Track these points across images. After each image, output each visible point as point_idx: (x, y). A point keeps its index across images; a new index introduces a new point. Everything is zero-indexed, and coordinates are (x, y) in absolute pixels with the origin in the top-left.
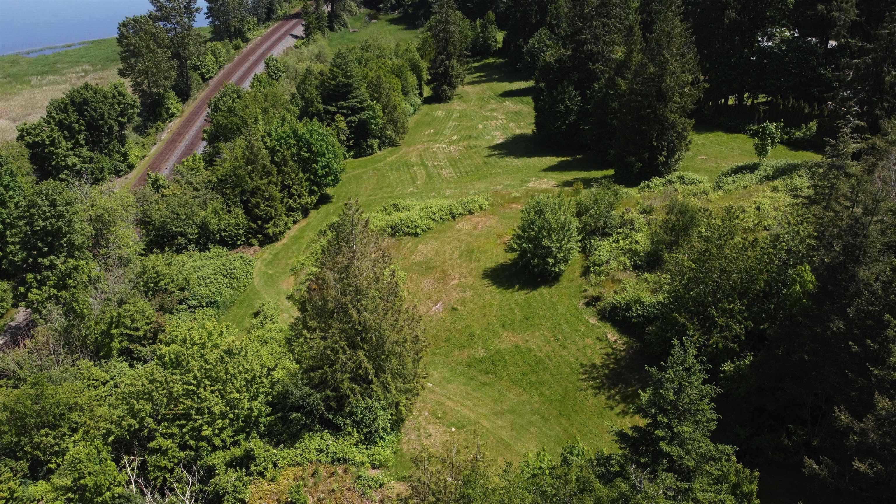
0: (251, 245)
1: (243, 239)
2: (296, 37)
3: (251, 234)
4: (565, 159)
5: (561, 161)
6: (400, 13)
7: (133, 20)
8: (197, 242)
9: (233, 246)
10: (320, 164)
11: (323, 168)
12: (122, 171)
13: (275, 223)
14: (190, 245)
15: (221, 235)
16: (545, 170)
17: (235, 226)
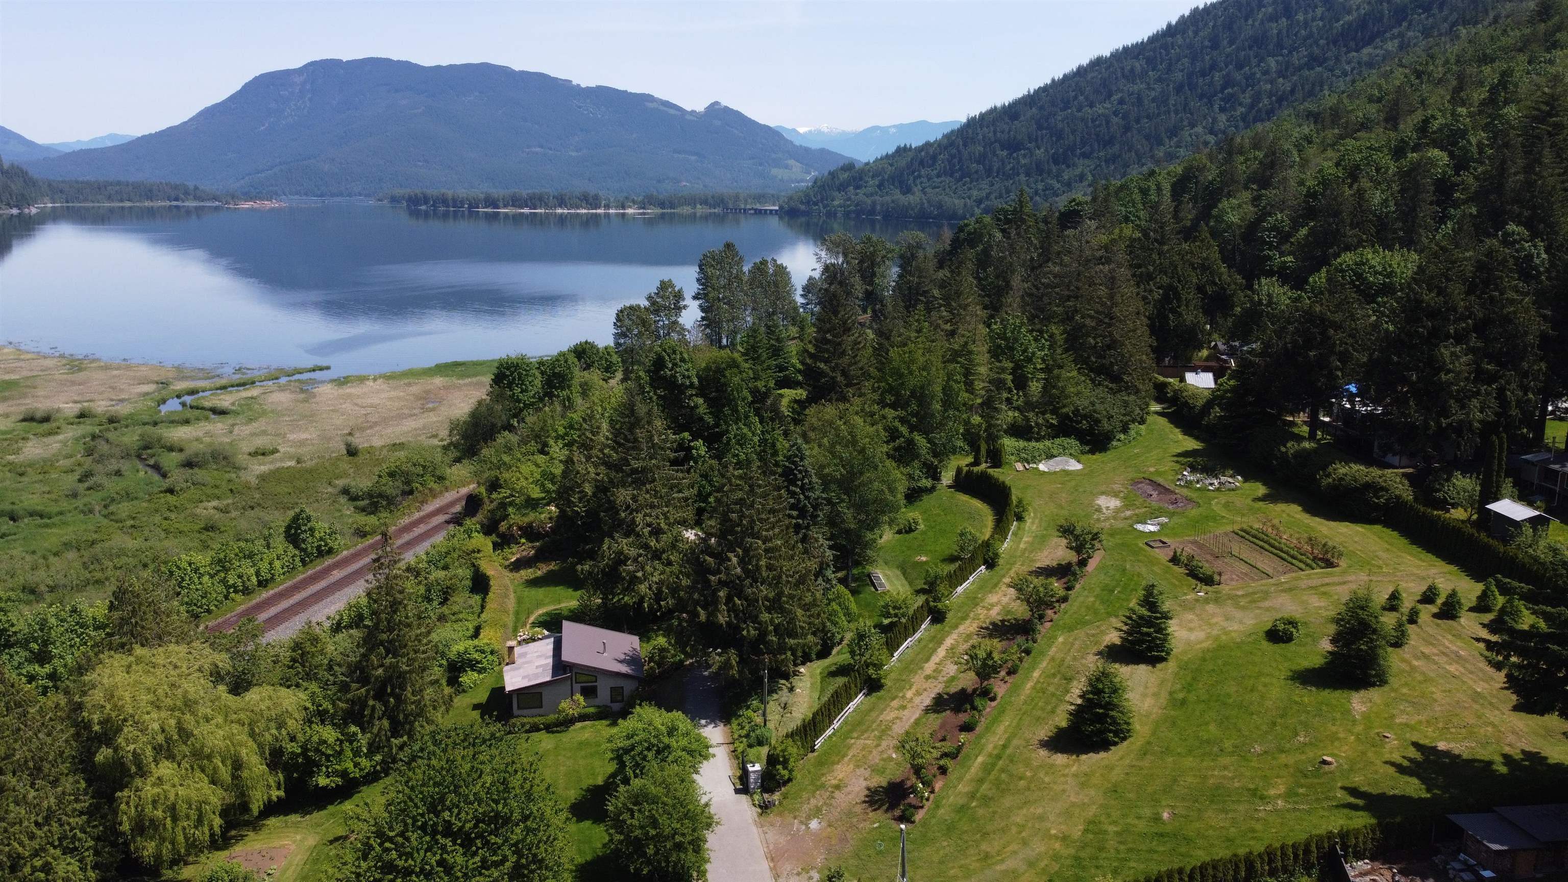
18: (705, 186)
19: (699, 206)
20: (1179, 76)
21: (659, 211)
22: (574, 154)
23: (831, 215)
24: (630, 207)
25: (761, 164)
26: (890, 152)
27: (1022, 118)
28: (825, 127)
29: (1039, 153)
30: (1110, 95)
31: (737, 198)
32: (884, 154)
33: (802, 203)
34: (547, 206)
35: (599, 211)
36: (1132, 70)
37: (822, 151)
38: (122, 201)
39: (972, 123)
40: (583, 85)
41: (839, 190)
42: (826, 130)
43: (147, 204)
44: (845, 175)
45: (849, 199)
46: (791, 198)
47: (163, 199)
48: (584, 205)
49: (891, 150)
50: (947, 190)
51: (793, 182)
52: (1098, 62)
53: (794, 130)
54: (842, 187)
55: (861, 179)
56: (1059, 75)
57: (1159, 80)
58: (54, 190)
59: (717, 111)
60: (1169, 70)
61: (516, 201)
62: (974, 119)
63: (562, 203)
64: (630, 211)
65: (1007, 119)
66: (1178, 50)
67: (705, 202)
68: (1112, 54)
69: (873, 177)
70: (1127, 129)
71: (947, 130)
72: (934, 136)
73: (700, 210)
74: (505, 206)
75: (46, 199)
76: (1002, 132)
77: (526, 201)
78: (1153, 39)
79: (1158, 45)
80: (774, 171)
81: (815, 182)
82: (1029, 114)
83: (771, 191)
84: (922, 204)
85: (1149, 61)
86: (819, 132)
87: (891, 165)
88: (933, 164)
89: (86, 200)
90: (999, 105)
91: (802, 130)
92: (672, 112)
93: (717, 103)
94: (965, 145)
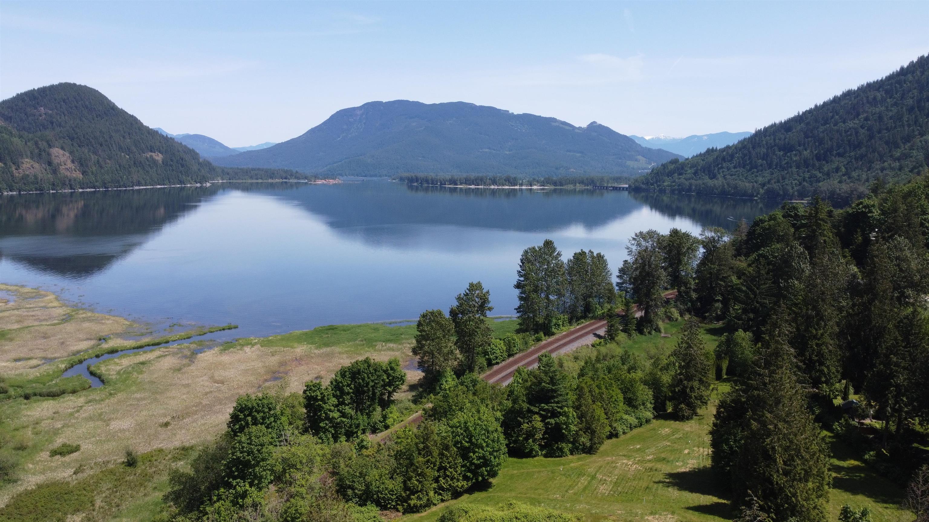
0: (398, 511)
1: (394, 503)
2: (599, 337)
3: (401, 501)
4: (723, 501)
5: (718, 503)
6: (723, 324)
7: (431, 313)
8: (360, 497)
9: (384, 508)
10: (477, 454)
11: (479, 458)
12: (379, 429)
13: (419, 496)
14: (355, 498)
15: (378, 496)
16: (689, 508)
17: (390, 491)
18: (585, 172)
19: (578, 185)
20: (910, 102)
21: (553, 187)
22: (507, 153)
23: (662, 191)
24: (535, 185)
25: (620, 159)
26: (702, 152)
27: (794, 130)
28: (662, 136)
29: (806, 153)
30: (858, 115)
31: (602, 180)
32: (699, 153)
33: (643, 183)
34: (485, 184)
35: (516, 187)
36: (875, 98)
37: (660, 150)
38: (257, 179)
39: (759, 133)
40: (515, 113)
41: (668, 176)
42: (663, 138)
43: (270, 181)
44: (672, 167)
45: (674, 182)
46: (636, 181)
47: (279, 179)
48: (507, 184)
49: (703, 150)
50: (741, 177)
51: (639, 169)
52: (848, 94)
53: (642, 138)
54: (670, 174)
55: (683, 168)
56: (820, 102)
57: (896, 104)
58: (224, 173)
59: (594, 127)
60: (902, 97)
61: (468, 181)
62: (760, 131)
63: (494, 182)
64: (535, 187)
65: (783, 131)
66: (909, 84)
67: (582, 182)
68: (858, 88)
69: (691, 168)
70: (871, 137)
71: (741, 138)
72: (733, 142)
73: (579, 187)
74: (461, 184)
75: (219, 178)
76: (780, 139)
77: (473, 181)
78: (890, 78)
79: (893, 81)
80: (629, 163)
81: (652, 171)
82: (799, 128)
83: (625, 175)
84: (723, 186)
85: (887, 92)
86: (659, 139)
87: (703, 160)
88: (732, 160)
89: (239, 179)
90: (777, 122)
91: (647, 138)
92: (567, 128)
93: (595, 122)
94: (754, 148)
